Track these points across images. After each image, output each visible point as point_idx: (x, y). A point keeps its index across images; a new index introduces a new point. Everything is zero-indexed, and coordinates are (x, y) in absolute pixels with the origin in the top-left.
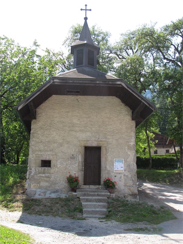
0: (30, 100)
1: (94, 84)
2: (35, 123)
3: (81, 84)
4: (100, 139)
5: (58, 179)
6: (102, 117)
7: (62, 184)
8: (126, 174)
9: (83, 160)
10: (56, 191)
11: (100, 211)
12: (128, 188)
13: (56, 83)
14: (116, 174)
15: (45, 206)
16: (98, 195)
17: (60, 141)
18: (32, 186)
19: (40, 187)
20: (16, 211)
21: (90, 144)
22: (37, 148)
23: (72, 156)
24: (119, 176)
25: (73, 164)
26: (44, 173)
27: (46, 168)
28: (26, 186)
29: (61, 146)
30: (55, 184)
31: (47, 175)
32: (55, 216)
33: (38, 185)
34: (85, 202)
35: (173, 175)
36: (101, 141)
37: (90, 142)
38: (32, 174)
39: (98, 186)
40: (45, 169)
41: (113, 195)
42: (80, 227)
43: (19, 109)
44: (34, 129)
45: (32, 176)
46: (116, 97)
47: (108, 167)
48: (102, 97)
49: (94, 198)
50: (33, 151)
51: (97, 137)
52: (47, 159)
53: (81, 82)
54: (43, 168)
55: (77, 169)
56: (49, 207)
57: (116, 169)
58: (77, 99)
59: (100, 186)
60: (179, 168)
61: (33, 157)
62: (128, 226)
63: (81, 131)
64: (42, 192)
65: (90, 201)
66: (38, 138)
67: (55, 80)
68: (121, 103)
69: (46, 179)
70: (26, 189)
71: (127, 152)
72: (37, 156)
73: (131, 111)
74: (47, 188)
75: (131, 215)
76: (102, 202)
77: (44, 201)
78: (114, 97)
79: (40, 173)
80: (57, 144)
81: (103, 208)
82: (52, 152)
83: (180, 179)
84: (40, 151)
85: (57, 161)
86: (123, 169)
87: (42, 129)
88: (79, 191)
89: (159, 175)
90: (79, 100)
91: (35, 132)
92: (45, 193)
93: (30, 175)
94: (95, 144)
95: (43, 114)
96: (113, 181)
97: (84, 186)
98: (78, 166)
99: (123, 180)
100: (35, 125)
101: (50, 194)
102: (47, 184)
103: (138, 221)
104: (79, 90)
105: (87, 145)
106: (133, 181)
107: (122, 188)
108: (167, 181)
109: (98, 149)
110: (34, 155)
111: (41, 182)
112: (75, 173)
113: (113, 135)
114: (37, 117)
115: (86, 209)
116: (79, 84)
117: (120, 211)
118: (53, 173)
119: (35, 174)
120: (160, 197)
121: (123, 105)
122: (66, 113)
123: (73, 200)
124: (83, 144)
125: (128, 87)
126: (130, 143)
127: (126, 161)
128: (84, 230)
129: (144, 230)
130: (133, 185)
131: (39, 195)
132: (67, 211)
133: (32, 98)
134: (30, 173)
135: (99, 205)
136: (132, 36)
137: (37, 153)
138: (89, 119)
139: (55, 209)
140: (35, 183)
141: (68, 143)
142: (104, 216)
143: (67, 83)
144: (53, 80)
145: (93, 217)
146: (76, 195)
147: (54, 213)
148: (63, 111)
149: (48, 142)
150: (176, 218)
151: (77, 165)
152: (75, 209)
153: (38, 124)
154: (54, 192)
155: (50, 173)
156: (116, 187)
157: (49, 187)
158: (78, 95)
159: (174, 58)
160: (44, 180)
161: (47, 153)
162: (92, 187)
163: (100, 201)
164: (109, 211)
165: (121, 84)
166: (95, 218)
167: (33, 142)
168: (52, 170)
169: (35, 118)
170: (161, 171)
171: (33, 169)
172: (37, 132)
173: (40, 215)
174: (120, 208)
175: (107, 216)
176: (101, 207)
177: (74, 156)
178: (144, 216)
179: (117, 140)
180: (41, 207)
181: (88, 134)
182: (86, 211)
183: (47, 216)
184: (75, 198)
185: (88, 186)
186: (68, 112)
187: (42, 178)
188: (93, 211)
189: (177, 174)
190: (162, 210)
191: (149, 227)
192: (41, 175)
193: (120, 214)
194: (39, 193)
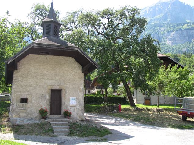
0: (16, 57)
1: (60, 49)
2: (17, 73)
3: (52, 49)
4: (61, 85)
5: (33, 111)
6: (63, 70)
7: (36, 114)
8: (78, 107)
9: (50, 98)
10: (31, 119)
11: (65, 131)
12: (79, 116)
13: (35, 47)
14: (71, 108)
15: (28, 129)
16: (62, 121)
17: (34, 86)
18: (14, 116)
19: (20, 117)
20: (8, 133)
21: (54, 88)
22: (18, 90)
23: (42, 95)
24: (73, 109)
25: (43, 101)
26: (23, 107)
27: (25, 104)
28: (10, 116)
29: (35, 89)
30: (31, 114)
31: (25, 108)
32: (37, 135)
33: (18, 116)
34: (54, 125)
35: (100, 108)
36: (62, 86)
37: (55, 86)
38: (14, 108)
39: (59, 115)
40: (23, 104)
41: (71, 121)
42: (57, 141)
43: (8, 63)
44: (16, 77)
45: (14, 109)
46: (72, 57)
47: (66, 103)
48: (63, 57)
49: (59, 123)
50: (15, 92)
51: (59, 83)
52: (25, 97)
53: (52, 47)
54: (22, 104)
55: (46, 104)
56: (31, 129)
57: (71, 104)
58: (46, 58)
59: (61, 115)
60: (104, 103)
61: (15, 96)
62: (86, 138)
63: (49, 79)
64: (21, 120)
65: (57, 125)
66: (19, 83)
67: (34, 45)
68: (75, 62)
69: (24, 111)
70: (10, 118)
71: (78, 94)
72: (18, 95)
73: (82, 67)
74: (24, 117)
75: (85, 132)
76: (65, 125)
77: (26, 126)
78: (71, 57)
79: (20, 107)
80: (32, 87)
81: (66, 129)
82: (28, 93)
83: (105, 110)
84: (20, 92)
85: (32, 99)
86: (76, 104)
87: (21, 77)
88: (49, 119)
89: (92, 108)
90: (47, 58)
91: (16, 79)
92: (23, 120)
93: (12, 108)
94: (58, 88)
95: (23, 67)
96: (70, 112)
97: (51, 115)
98: (47, 102)
99: (76, 111)
100: (16, 74)
101: (27, 121)
102: (25, 114)
103: (91, 135)
104: (49, 52)
105: (52, 88)
106: (82, 112)
107: (75, 116)
108: (97, 111)
109: (60, 91)
110: (16, 95)
111: (21, 114)
112: (44, 107)
113: (70, 82)
114: (18, 69)
115: (55, 130)
116: (50, 49)
117: (77, 131)
118: (29, 107)
119: (17, 108)
120: (96, 121)
121: (76, 63)
122: (39, 67)
123: (46, 125)
124: (50, 87)
125: (82, 52)
126: (80, 88)
127: (78, 99)
128: (61, 142)
129: (96, 140)
130: (82, 114)
131: (19, 122)
132: (44, 131)
133: (18, 56)
134: (13, 107)
135: (64, 127)
136: (74, 14)
137: (18, 93)
138: (54, 71)
139: (35, 131)
140: (16, 114)
141: (40, 86)
142: (68, 134)
143: (42, 47)
144: (33, 44)
145: (61, 135)
146: (47, 121)
147: (36, 133)
148: (36, 65)
149: (26, 86)
150: (111, 133)
151: (45, 102)
152: (49, 130)
153: (19, 74)
154: (30, 120)
155: (27, 107)
156: (72, 115)
157: (26, 116)
158: (47, 55)
159: (103, 33)
160: (23, 112)
161: (25, 93)
162: (56, 116)
163: (64, 124)
164: (71, 131)
165: (77, 50)
166: (63, 135)
167: (15, 86)
168: (28, 105)
169: (17, 69)
170: (91, 105)
171: (15, 104)
172: (18, 79)
173: (27, 135)
174: (78, 129)
175: (70, 134)
176: (65, 128)
177: (44, 95)
178: (93, 133)
179: (72, 85)
180: (26, 130)
181: (54, 81)
182: (55, 131)
183: (32, 135)
184: (47, 123)
185: (53, 115)
186: (40, 66)
187: (21, 110)
188: (60, 131)
189: (103, 107)
190: (102, 129)
191: (98, 138)
192: (21, 108)
193: (78, 132)
194: (19, 121)
